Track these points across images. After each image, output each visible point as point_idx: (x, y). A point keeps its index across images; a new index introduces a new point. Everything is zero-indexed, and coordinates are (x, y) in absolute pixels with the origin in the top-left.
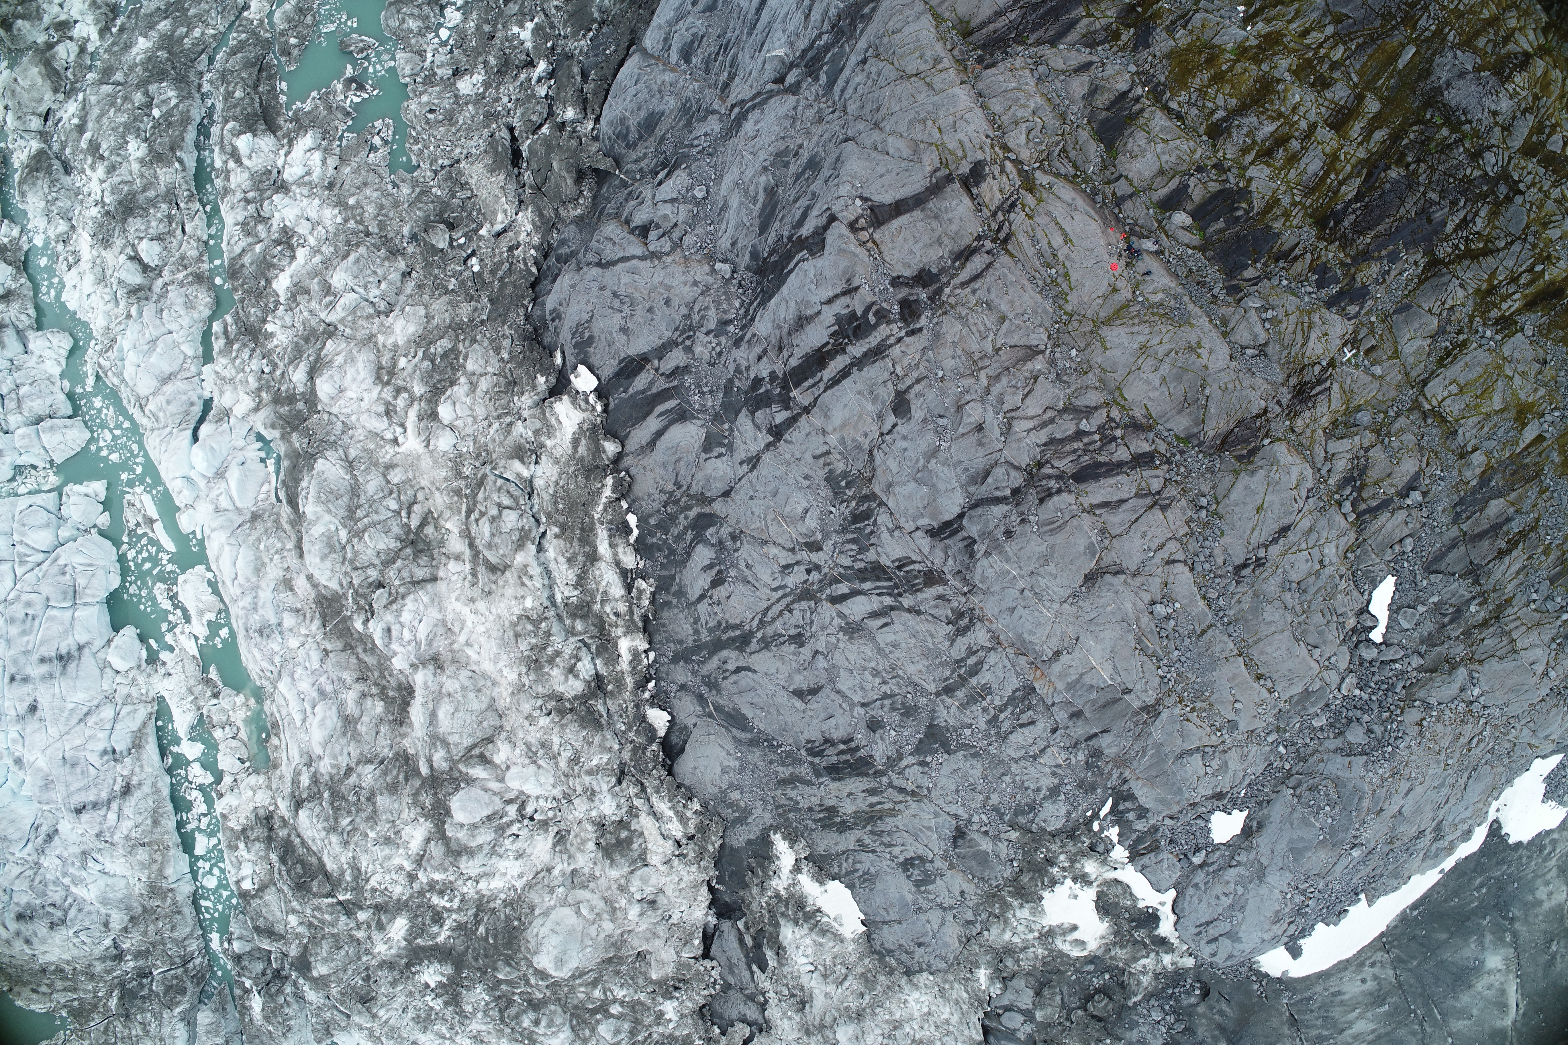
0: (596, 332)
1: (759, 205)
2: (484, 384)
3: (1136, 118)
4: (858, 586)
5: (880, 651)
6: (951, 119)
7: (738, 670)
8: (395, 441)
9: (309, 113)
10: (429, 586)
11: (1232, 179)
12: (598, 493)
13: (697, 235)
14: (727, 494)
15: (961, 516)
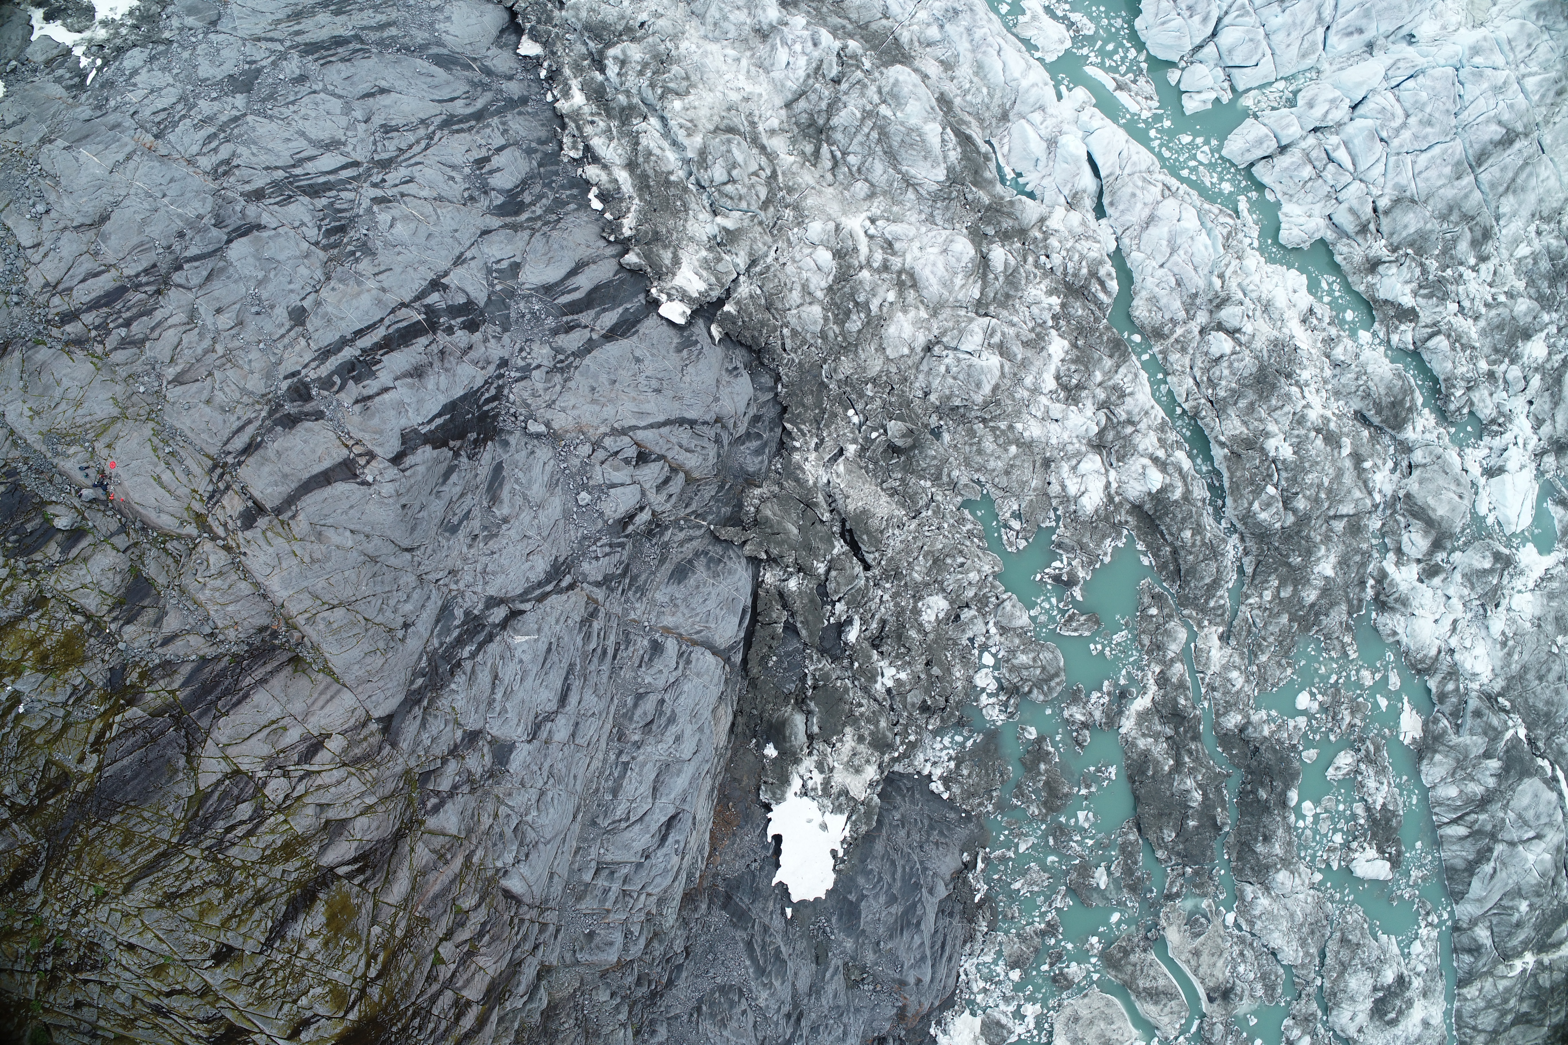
0: (673, 355)
1: (506, 488)
2: (795, 296)
3: (115, 604)
4: (332, 178)
5: (303, 134)
6: (284, 565)
7: (452, 100)
8: (873, 221)
9: (1104, 537)
10: (790, 96)
11: (21, 564)
12: (640, 223)
13: (577, 456)
14: (485, 232)
15: (229, 241)
